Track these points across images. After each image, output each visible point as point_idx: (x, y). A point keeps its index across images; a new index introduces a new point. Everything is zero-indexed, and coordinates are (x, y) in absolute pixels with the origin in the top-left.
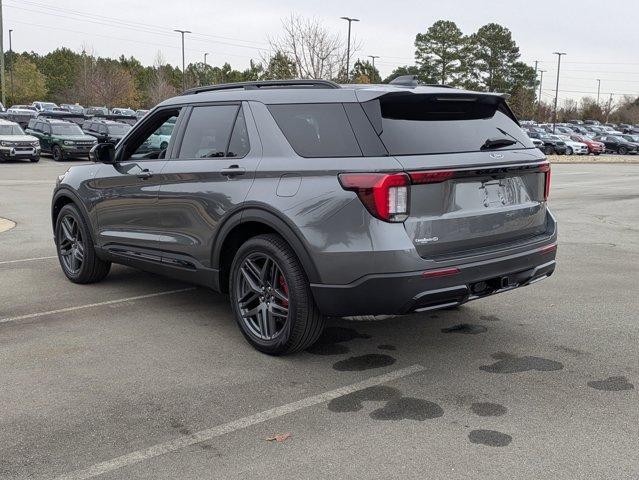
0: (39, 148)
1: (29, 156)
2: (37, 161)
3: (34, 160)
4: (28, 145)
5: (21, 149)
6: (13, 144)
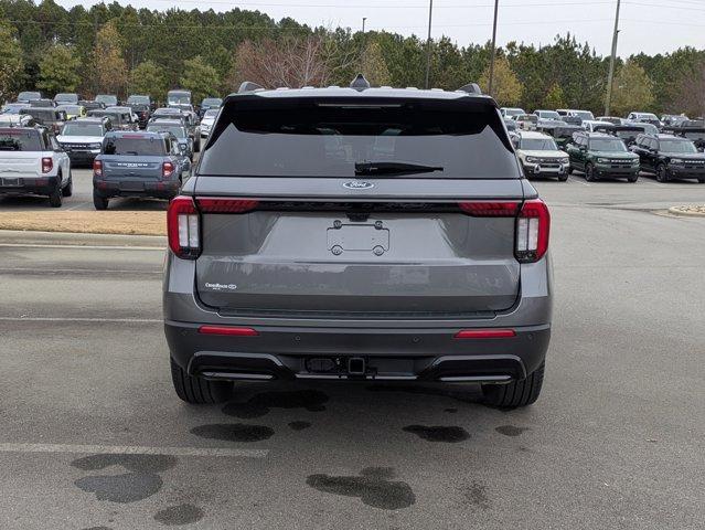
0: (568, 165)
1: (556, 174)
2: (565, 180)
3: (562, 178)
4: (555, 162)
5: (546, 166)
6: (538, 160)
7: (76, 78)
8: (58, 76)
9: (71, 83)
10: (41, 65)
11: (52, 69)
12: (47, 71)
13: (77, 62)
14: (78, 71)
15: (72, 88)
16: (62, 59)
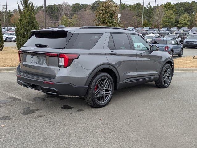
7: (189, 23)
8: (184, 23)
9: (187, 25)
10: (179, 20)
11: (182, 21)
12: (181, 22)
13: (190, 19)
14: (190, 21)
15: (187, 26)
16: (185, 18)
